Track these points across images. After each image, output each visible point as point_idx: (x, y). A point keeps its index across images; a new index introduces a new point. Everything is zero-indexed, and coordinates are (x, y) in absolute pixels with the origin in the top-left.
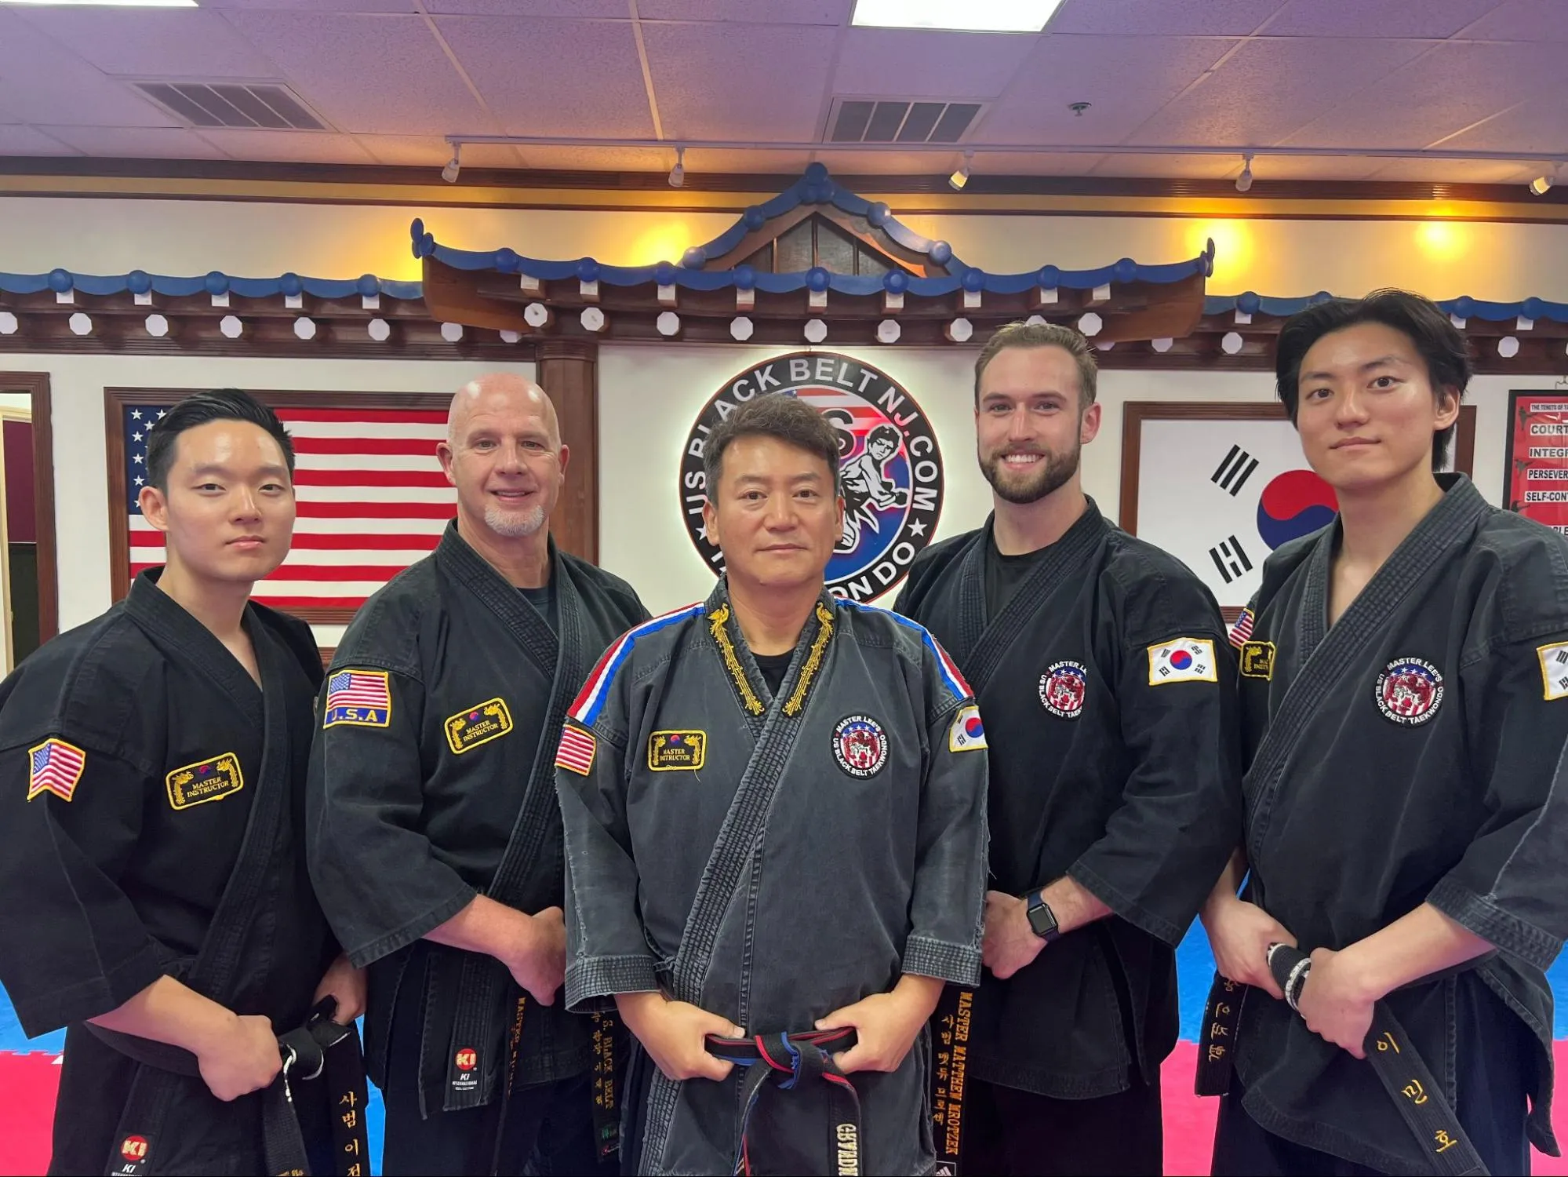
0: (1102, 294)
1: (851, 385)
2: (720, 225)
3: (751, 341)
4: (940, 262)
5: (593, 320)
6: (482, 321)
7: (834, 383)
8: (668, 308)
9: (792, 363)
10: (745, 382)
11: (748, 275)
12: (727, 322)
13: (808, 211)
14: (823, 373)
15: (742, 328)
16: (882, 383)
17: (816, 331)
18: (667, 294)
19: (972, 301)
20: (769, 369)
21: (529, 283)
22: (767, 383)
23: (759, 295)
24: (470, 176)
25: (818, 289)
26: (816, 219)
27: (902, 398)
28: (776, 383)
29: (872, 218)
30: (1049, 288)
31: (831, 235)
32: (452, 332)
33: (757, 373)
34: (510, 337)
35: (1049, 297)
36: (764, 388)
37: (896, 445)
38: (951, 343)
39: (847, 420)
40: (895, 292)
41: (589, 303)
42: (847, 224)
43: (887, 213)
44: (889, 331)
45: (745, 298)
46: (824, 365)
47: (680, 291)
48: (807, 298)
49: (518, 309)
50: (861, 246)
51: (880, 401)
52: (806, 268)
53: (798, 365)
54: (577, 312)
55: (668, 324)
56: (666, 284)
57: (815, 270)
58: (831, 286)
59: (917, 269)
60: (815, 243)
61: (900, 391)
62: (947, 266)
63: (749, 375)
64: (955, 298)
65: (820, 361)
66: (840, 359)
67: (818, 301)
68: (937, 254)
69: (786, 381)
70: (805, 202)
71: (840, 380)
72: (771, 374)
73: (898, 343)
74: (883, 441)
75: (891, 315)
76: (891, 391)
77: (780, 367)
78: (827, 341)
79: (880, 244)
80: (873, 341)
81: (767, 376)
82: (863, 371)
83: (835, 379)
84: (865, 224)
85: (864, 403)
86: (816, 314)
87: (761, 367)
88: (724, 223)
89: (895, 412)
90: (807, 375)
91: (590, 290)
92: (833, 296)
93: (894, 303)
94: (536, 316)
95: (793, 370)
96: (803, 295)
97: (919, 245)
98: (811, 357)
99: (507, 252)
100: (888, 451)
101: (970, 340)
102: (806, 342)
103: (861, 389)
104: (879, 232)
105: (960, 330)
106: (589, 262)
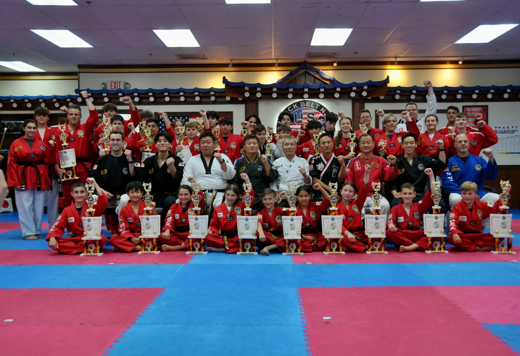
0: (366, 87)
1: (314, 107)
2: (286, 74)
3: (292, 98)
4: (333, 81)
5: (259, 95)
6: (234, 96)
7: (310, 107)
8: (275, 92)
9: (301, 103)
10: (291, 107)
11: (291, 85)
12: (287, 94)
13: (304, 70)
14: (308, 105)
15: (290, 96)
16: (321, 107)
17: (306, 96)
18: (275, 89)
19: (338, 89)
20: (296, 104)
21: (247, 88)
22: (296, 107)
23: (294, 89)
24: (235, 65)
25: (306, 88)
26: (306, 72)
27: (325, 110)
28: (297, 107)
29: (318, 72)
30: (354, 86)
31: (309, 75)
32: (228, 98)
33: (293, 105)
34: (240, 99)
35: (354, 88)
36: (295, 108)
37: (324, 120)
38: (335, 98)
39: (313, 115)
40: (322, 88)
41: (258, 92)
42: (312, 73)
43: (321, 71)
44: (322, 96)
45: (291, 90)
46: (308, 103)
47: (277, 89)
48: (304, 90)
49: (243, 94)
50: (316, 78)
51: (321, 111)
52: (304, 83)
53: (302, 103)
54: (255, 94)
55: (275, 95)
56: (275, 87)
57: (305, 84)
58: (309, 87)
59: (328, 82)
60: (305, 77)
61: (325, 108)
62: (334, 82)
63: (292, 105)
64: (335, 89)
65: (307, 102)
66: (312, 102)
67: (306, 90)
68: (332, 79)
69: (300, 107)
70: (303, 69)
71: (312, 106)
72: (296, 105)
73: (323, 98)
74: (321, 119)
75: (322, 92)
76: (323, 109)
77: (298, 104)
78: (308, 98)
79: (320, 77)
80: (318, 98)
81: (295, 106)
82: (317, 104)
83: (311, 106)
84: (316, 73)
85: (317, 111)
86: (306, 93)
87: (294, 104)
88: (286, 73)
89: (324, 113)
90: (304, 105)
91: (259, 89)
92: (309, 89)
93: (322, 90)
94: (247, 95)
95: (301, 104)
96: (303, 89)
97: (327, 77)
98: (305, 101)
99: (242, 82)
100: (322, 121)
101: (339, 97)
102: (304, 98)
103: (316, 108)
104: (319, 75)
105: (337, 95)
106: (259, 84)
